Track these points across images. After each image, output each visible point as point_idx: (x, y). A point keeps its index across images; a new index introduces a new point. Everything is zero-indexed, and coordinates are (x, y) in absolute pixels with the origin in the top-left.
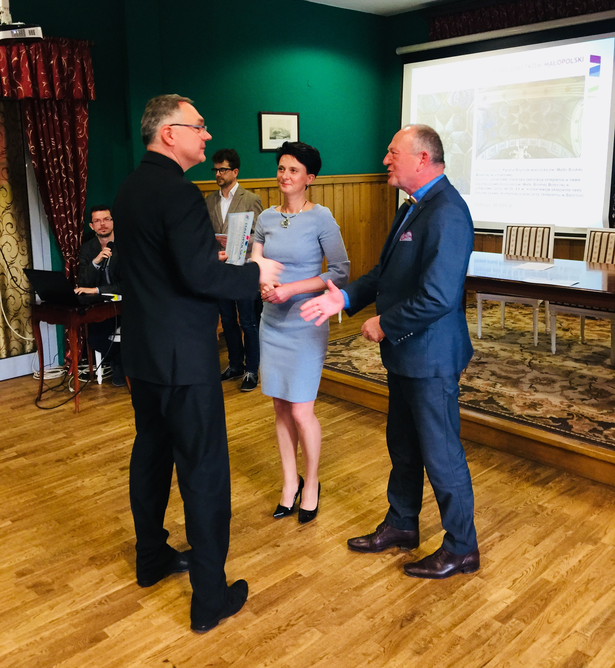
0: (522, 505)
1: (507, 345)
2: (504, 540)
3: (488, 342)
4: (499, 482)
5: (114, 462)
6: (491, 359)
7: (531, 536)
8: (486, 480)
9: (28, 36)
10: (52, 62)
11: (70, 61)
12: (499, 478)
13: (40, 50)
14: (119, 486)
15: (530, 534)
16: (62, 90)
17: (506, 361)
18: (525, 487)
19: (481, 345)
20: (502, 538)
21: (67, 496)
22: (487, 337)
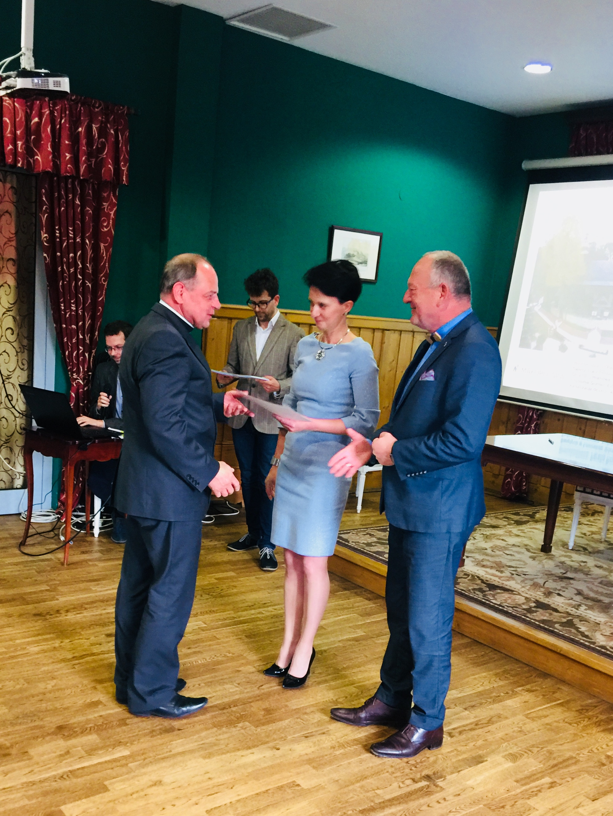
0: (585, 752)
1: (603, 561)
2: (555, 788)
3: (580, 554)
4: (561, 721)
5: (100, 625)
6: (580, 576)
7: (589, 788)
8: (546, 716)
9: (52, 87)
10: (80, 129)
11: (103, 131)
12: (562, 717)
13: (67, 112)
14: (103, 654)
15: (590, 786)
16: (89, 167)
17: (599, 580)
18: (594, 732)
19: (570, 557)
20: (552, 785)
21: (40, 656)
22: (580, 549)
